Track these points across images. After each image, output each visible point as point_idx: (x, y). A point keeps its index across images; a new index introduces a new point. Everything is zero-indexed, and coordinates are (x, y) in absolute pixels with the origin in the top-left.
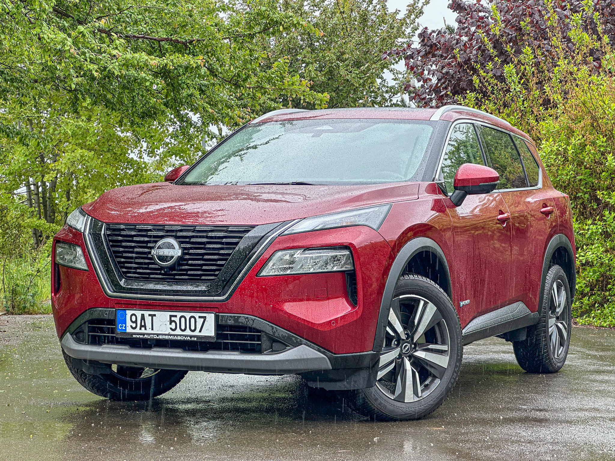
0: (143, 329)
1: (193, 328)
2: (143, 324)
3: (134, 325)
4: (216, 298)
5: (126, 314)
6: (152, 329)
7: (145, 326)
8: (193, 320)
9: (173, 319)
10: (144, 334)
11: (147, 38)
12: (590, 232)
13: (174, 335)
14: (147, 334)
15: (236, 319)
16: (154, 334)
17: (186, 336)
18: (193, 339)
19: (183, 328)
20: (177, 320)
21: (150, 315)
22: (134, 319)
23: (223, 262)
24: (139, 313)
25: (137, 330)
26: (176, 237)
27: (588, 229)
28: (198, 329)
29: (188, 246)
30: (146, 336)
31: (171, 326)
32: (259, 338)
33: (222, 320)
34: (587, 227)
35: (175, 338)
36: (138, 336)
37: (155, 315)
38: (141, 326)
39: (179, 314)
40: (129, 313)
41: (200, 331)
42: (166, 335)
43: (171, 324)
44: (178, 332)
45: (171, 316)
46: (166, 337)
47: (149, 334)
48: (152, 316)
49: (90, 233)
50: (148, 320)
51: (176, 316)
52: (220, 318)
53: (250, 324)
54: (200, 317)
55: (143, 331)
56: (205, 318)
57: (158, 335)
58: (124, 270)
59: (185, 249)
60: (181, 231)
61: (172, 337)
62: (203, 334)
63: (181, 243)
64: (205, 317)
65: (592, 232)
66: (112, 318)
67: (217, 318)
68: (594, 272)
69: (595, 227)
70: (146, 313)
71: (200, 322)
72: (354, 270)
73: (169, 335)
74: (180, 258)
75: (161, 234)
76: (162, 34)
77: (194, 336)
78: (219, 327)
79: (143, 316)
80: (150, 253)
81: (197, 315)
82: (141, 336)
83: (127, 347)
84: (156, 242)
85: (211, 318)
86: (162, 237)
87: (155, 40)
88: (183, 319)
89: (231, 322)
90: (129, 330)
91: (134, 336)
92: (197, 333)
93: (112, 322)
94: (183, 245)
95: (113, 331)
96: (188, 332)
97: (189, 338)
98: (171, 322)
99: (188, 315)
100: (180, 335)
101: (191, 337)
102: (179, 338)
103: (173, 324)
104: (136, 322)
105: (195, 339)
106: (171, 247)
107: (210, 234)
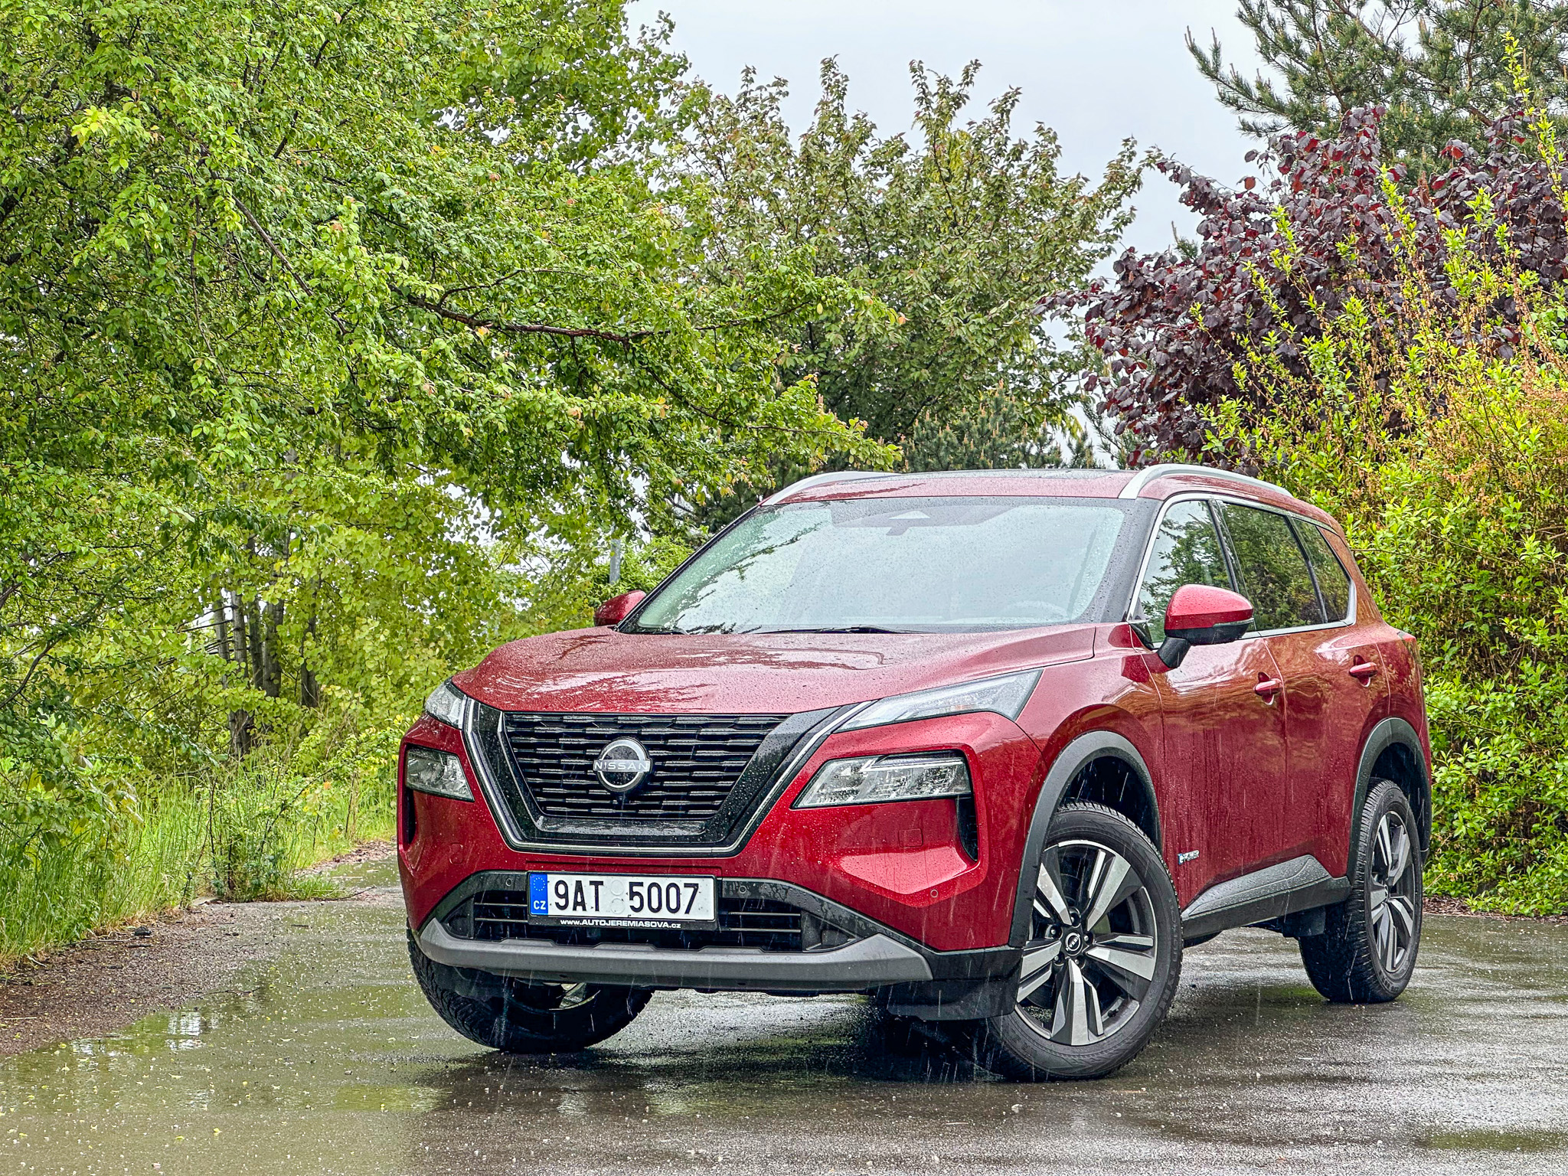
0: (579, 908)
1: (673, 905)
2: (579, 900)
3: (562, 902)
4: (716, 849)
5: (547, 882)
6: (597, 909)
7: (583, 904)
8: (673, 891)
9: (635, 889)
10: (581, 919)
11: (547, 331)
12: (1490, 707)
13: (638, 920)
14: (587, 918)
15: (755, 889)
16: (599, 918)
17: (660, 921)
18: (673, 926)
19: (655, 905)
20: (644, 891)
21: (592, 883)
22: (562, 890)
23: (729, 783)
24: (571, 880)
25: (569, 912)
26: (639, 737)
27: (1486, 702)
28: (684, 908)
29: (663, 753)
30: (585, 922)
31: (632, 903)
32: (796, 922)
33: (728, 890)
34: (1483, 698)
35: (641, 924)
36: (570, 923)
37: (601, 883)
38: (576, 904)
39: (647, 881)
40: (553, 879)
41: (687, 912)
42: (622, 919)
43: (631, 899)
44: (646, 913)
45: (632, 885)
46: (624, 924)
47: (591, 919)
48: (597, 884)
49: (474, 730)
50: (589, 892)
51: (641, 884)
52: (725, 886)
53: (779, 897)
54: (687, 885)
55: (579, 912)
56: (695, 886)
57: (607, 919)
58: (542, 799)
59: (655, 759)
60: (648, 725)
61: (634, 924)
62: (694, 915)
63: (648, 748)
64: (697, 884)
65: (1495, 709)
66: (520, 888)
67: (718, 886)
68: (1504, 795)
69: (1500, 697)
70: (586, 880)
71: (687, 893)
72: (972, 795)
73: (629, 919)
74: (649, 777)
75: (611, 731)
76: (579, 321)
77: (676, 921)
78: (723, 903)
79: (579, 887)
80: (591, 767)
81: (680, 882)
82: (577, 923)
83: (549, 944)
84: (602, 746)
85: (707, 886)
86: (613, 737)
87: (565, 333)
88: (654, 890)
89: (745, 894)
90: (553, 911)
91: (563, 922)
92: (681, 915)
93: (521, 896)
94: (653, 753)
95: (521, 913)
96: (664, 913)
97: (666, 925)
98: (632, 894)
99: (664, 882)
100: (650, 920)
101: (670, 922)
102: (647, 924)
103: (637, 899)
104: (565, 896)
105: (678, 926)
106: (629, 754)
107: (704, 732)
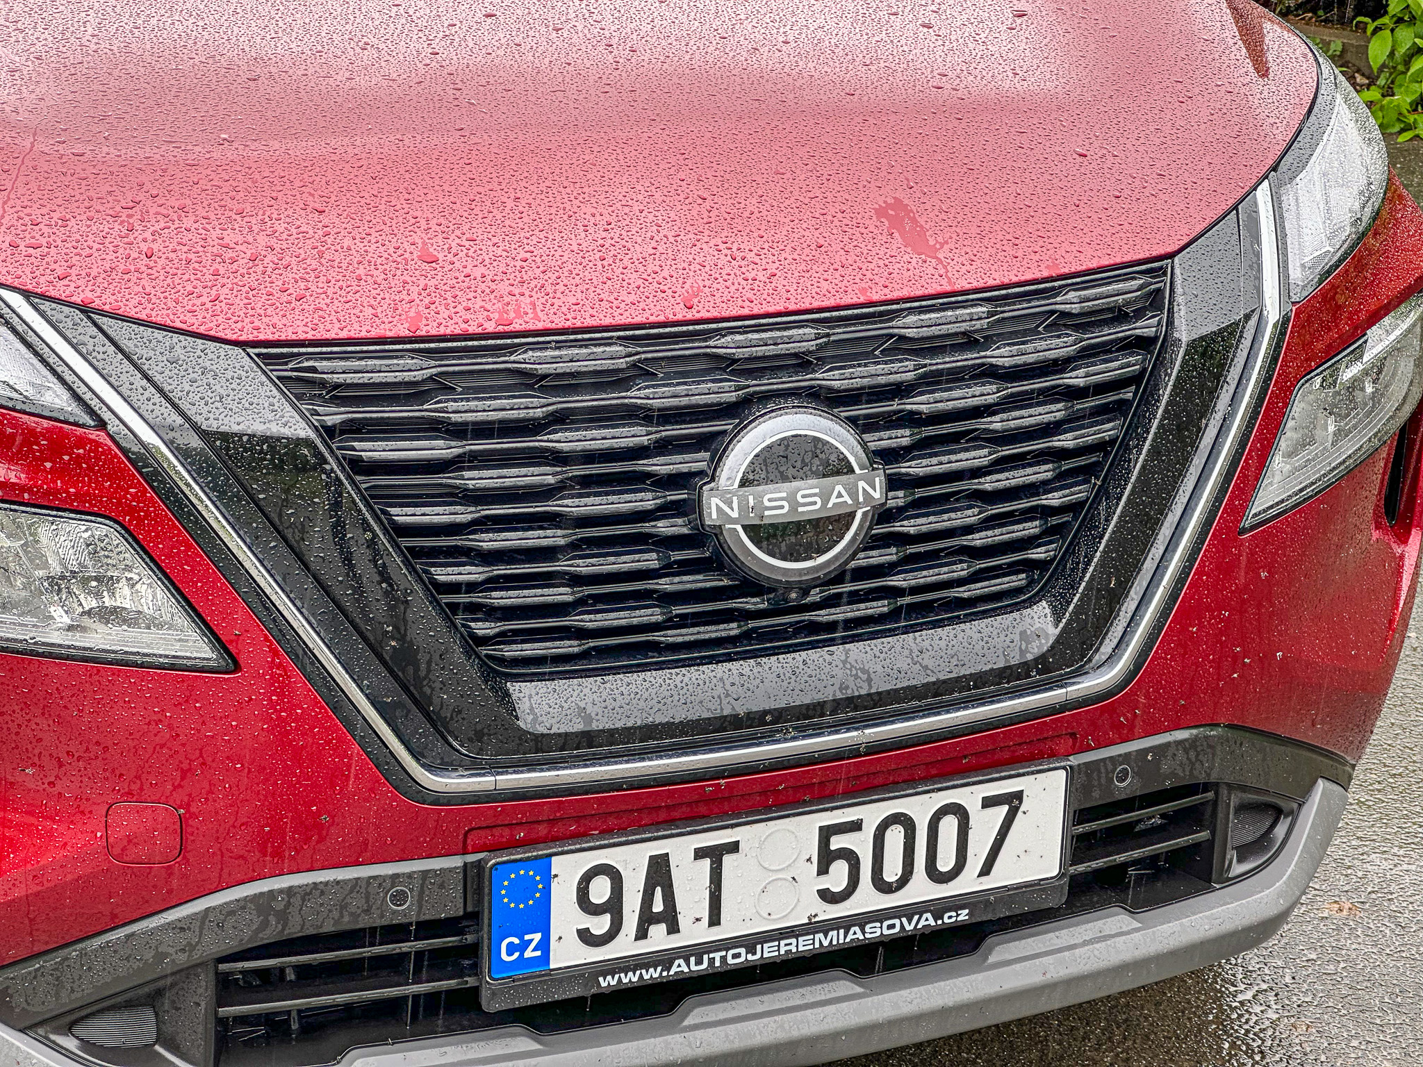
0: (658, 932)
1: (947, 863)
2: (658, 907)
3: (600, 925)
4: (1076, 690)
5: (548, 878)
6: (715, 920)
7: (671, 920)
8: (948, 823)
9: (837, 843)
10: (664, 959)
13: (845, 924)
14: (686, 953)
16: (726, 945)
17: (909, 911)
18: (949, 919)
19: (893, 874)
20: (861, 843)
21: (700, 854)
22: (600, 890)
24: (634, 858)
25: (625, 946)
28: (975, 861)
30: (677, 966)
31: (825, 883)
35: (856, 934)
36: (631, 978)
37: (734, 847)
38: (647, 919)
39: (872, 814)
40: (571, 866)
41: (986, 870)
42: (793, 932)
43: (823, 870)
44: (867, 899)
45: (826, 833)
46: (804, 944)
47: (698, 951)
48: (715, 855)
50: (691, 878)
51: (856, 826)
54: (988, 803)
55: (659, 938)
56: (1014, 801)
57: (750, 942)
61: (833, 937)
62: (999, 879)
64: (1019, 796)
66: (446, 912)
67: (1073, 781)
70: (682, 848)
71: (985, 824)
73: (812, 927)
77: (954, 902)
79: (659, 871)
81: (970, 796)
82: (653, 974)
85: (1045, 791)
88: (895, 835)
90: (568, 956)
91: (607, 982)
92: (968, 883)
96: (921, 889)
97: (928, 920)
98: (826, 859)
99: (920, 807)
100: (879, 916)
101: (939, 910)
102: (873, 930)
103: (840, 870)
104: (614, 906)
105: (964, 915)
106: (825, 461)
